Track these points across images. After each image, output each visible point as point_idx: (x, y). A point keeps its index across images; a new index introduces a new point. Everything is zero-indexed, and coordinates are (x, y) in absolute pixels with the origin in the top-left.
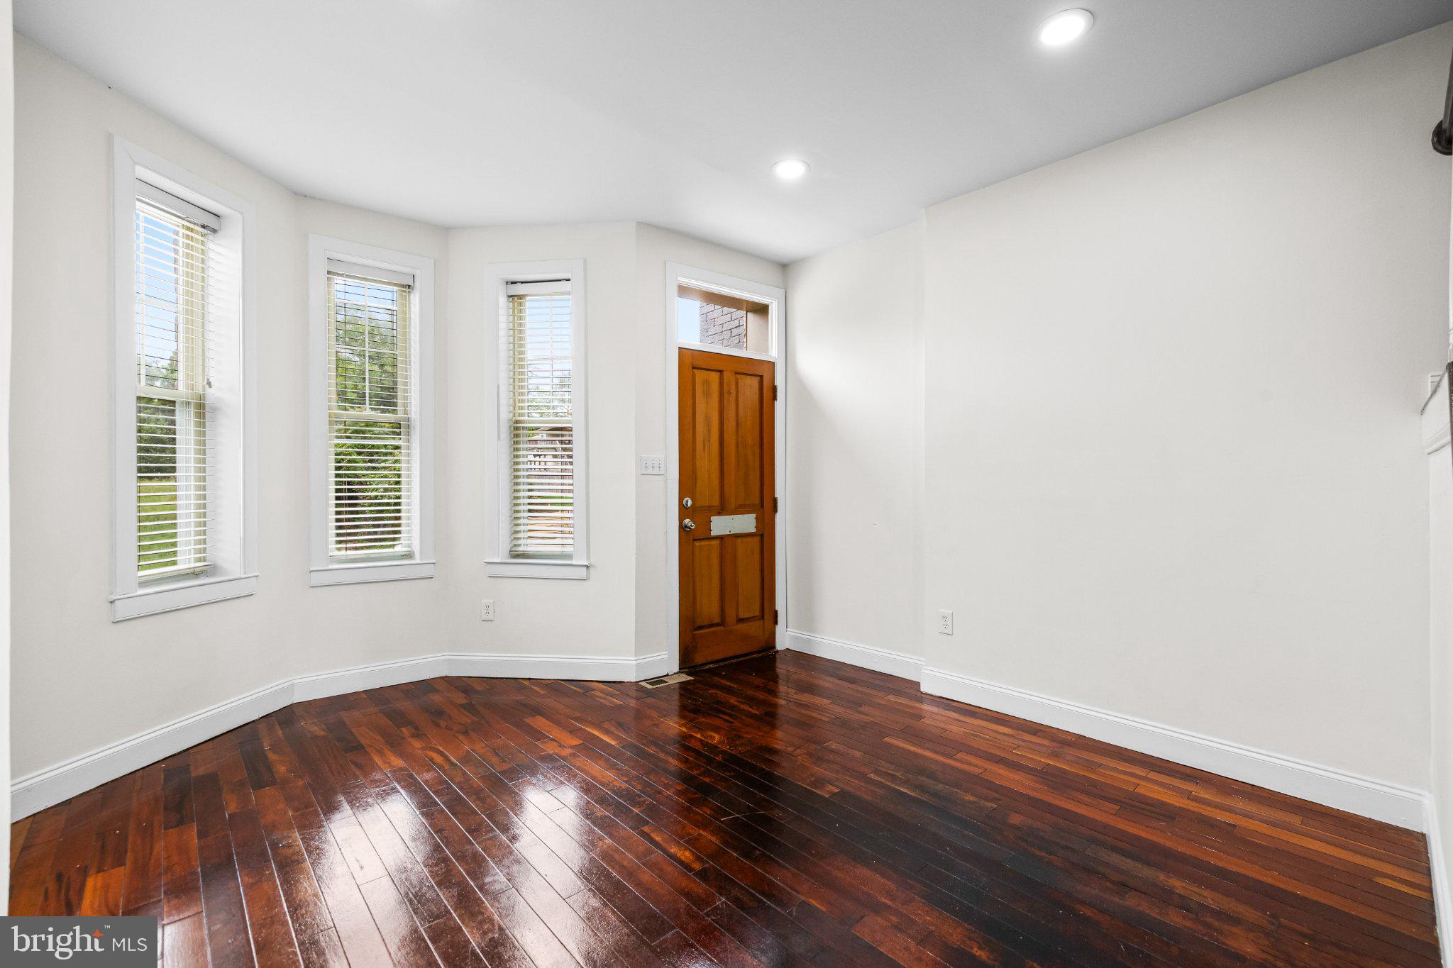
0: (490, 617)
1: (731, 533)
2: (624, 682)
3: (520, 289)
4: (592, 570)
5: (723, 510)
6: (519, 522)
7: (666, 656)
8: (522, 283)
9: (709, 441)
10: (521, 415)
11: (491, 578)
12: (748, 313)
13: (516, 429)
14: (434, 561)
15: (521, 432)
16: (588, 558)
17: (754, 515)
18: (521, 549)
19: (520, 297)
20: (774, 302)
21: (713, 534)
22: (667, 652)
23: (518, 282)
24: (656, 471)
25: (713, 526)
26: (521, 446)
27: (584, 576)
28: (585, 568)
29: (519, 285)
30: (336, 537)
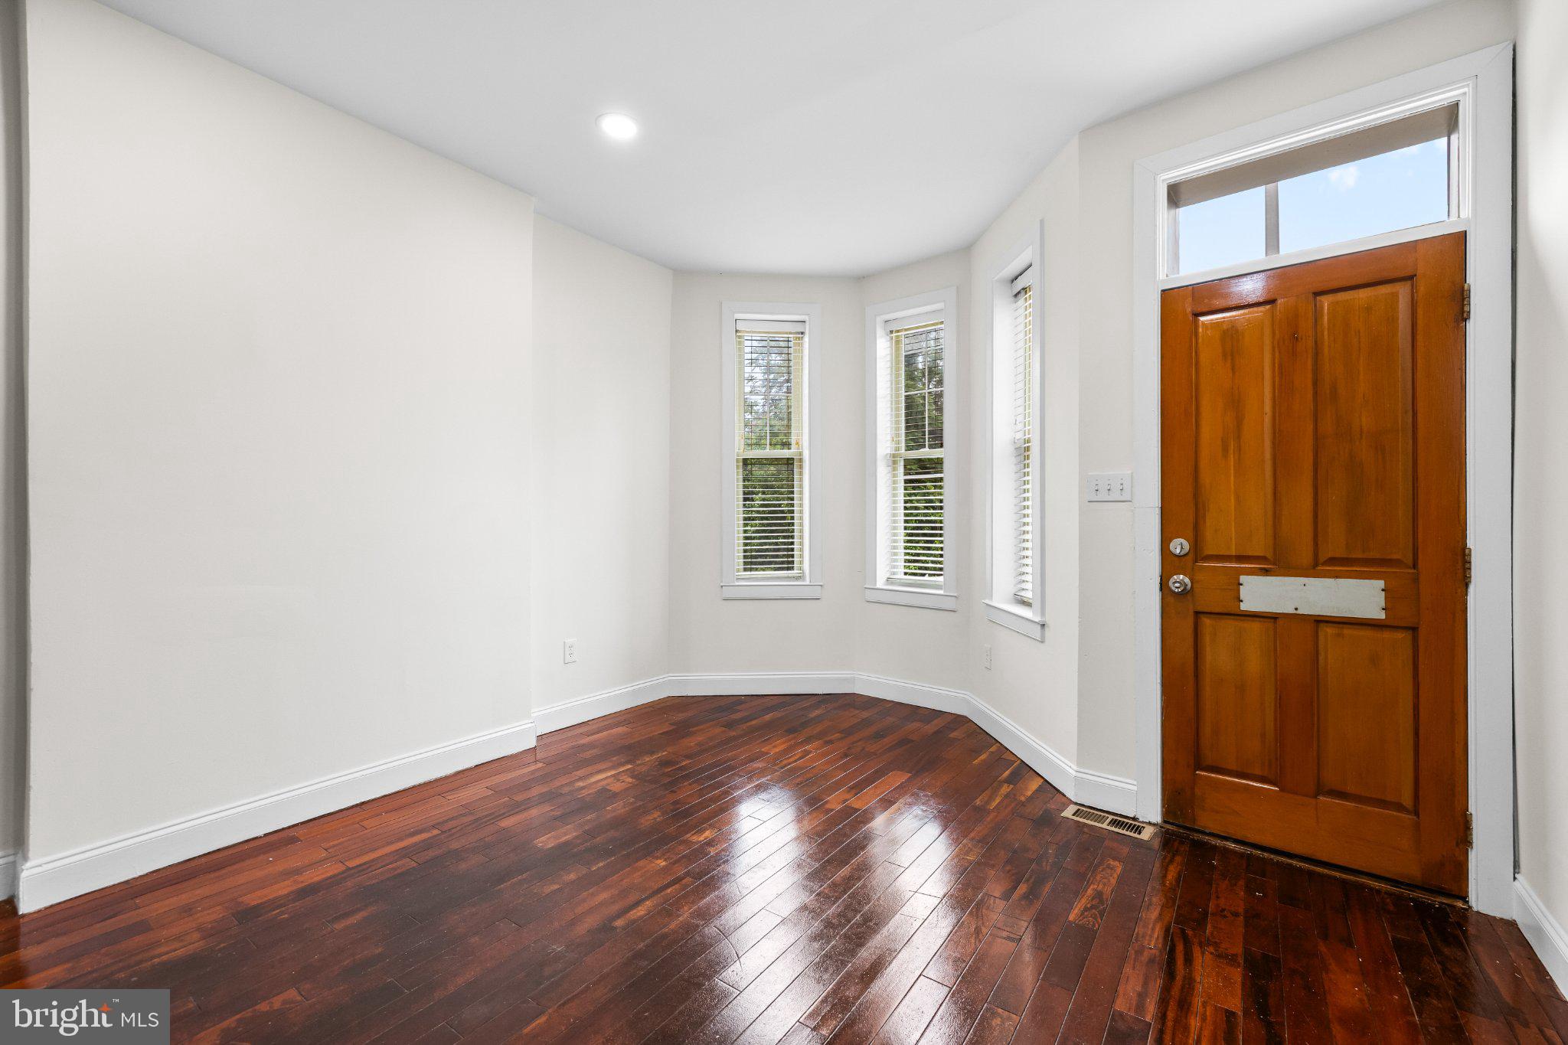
0: (988, 665)
1: (1299, 612)
2: (1064, 796)
3: (1019, 283)
4: (1047, 630)
5: (1276, 563)
6: (1026, 561)
7: (1135, 788)
9: (1239, 437)
11: (989, 621)
13: (1026, 449)
14: (955, 595)
16: (1043, 613)
17: (1381, 584)
18: (1024, 594)
21: (1244, 607)
22: (1135, 783)
24: (1115, 495)
25: (1244, 592)
27: (1039, 637)
28: (1039, 627)
29: (1019, 278)
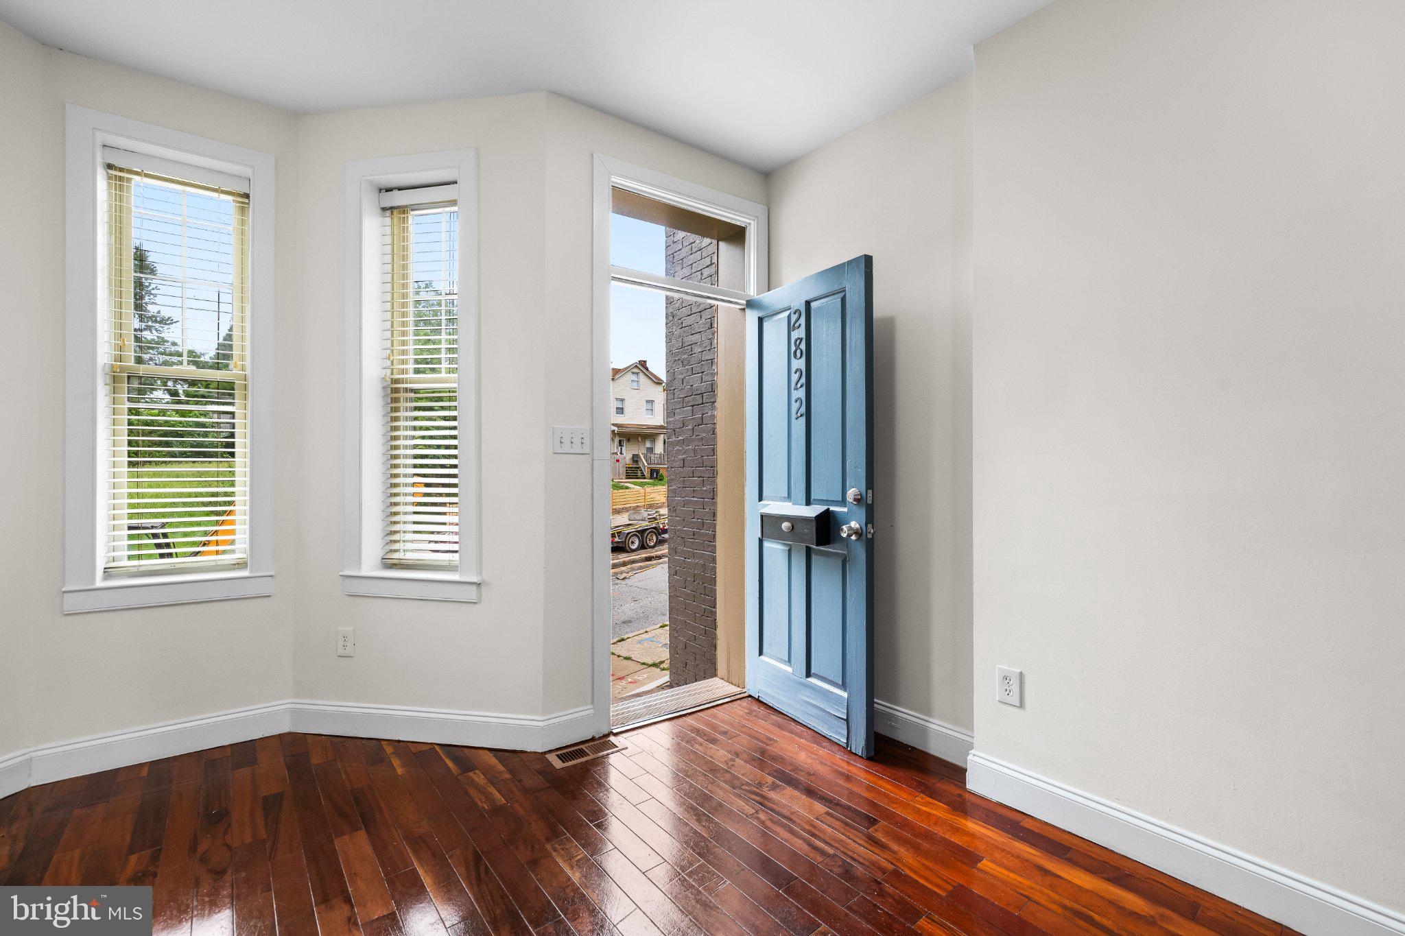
0: (349, 651)
2: (526, 752)
3: (399, 199)
4: (484, 589)
6: (396, 518)
7: (592, 711)
8: (400, 189)
10: (403, 371)
11: (352, 598)
12: (720, 243)
13: (396, 390)
14: (273, 573)
15: (402, 395)
16: (480, 573)
18: (396, 555)
19: (403, 210)
20: (752, 222)
22: (592, 706)
23: (395, 188)
24: (577, 448)
26: (401, 414)
27: (474, 597)
28: (475, 587)
29: (396, 192)
30: (128, 540)
